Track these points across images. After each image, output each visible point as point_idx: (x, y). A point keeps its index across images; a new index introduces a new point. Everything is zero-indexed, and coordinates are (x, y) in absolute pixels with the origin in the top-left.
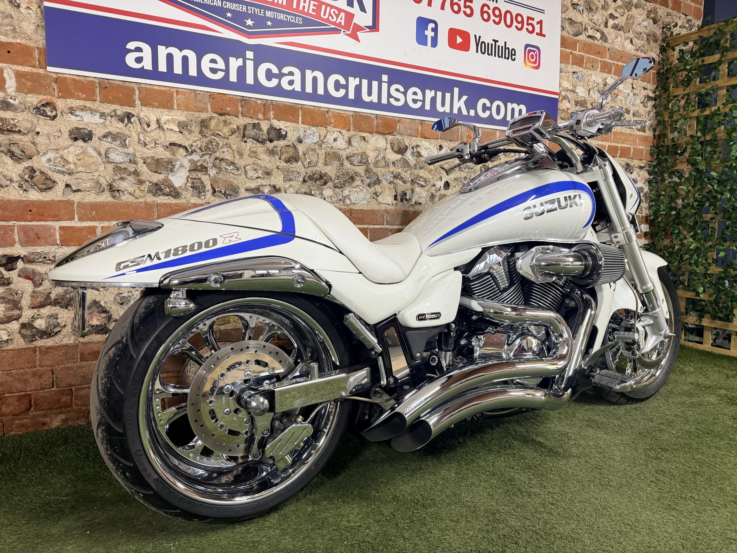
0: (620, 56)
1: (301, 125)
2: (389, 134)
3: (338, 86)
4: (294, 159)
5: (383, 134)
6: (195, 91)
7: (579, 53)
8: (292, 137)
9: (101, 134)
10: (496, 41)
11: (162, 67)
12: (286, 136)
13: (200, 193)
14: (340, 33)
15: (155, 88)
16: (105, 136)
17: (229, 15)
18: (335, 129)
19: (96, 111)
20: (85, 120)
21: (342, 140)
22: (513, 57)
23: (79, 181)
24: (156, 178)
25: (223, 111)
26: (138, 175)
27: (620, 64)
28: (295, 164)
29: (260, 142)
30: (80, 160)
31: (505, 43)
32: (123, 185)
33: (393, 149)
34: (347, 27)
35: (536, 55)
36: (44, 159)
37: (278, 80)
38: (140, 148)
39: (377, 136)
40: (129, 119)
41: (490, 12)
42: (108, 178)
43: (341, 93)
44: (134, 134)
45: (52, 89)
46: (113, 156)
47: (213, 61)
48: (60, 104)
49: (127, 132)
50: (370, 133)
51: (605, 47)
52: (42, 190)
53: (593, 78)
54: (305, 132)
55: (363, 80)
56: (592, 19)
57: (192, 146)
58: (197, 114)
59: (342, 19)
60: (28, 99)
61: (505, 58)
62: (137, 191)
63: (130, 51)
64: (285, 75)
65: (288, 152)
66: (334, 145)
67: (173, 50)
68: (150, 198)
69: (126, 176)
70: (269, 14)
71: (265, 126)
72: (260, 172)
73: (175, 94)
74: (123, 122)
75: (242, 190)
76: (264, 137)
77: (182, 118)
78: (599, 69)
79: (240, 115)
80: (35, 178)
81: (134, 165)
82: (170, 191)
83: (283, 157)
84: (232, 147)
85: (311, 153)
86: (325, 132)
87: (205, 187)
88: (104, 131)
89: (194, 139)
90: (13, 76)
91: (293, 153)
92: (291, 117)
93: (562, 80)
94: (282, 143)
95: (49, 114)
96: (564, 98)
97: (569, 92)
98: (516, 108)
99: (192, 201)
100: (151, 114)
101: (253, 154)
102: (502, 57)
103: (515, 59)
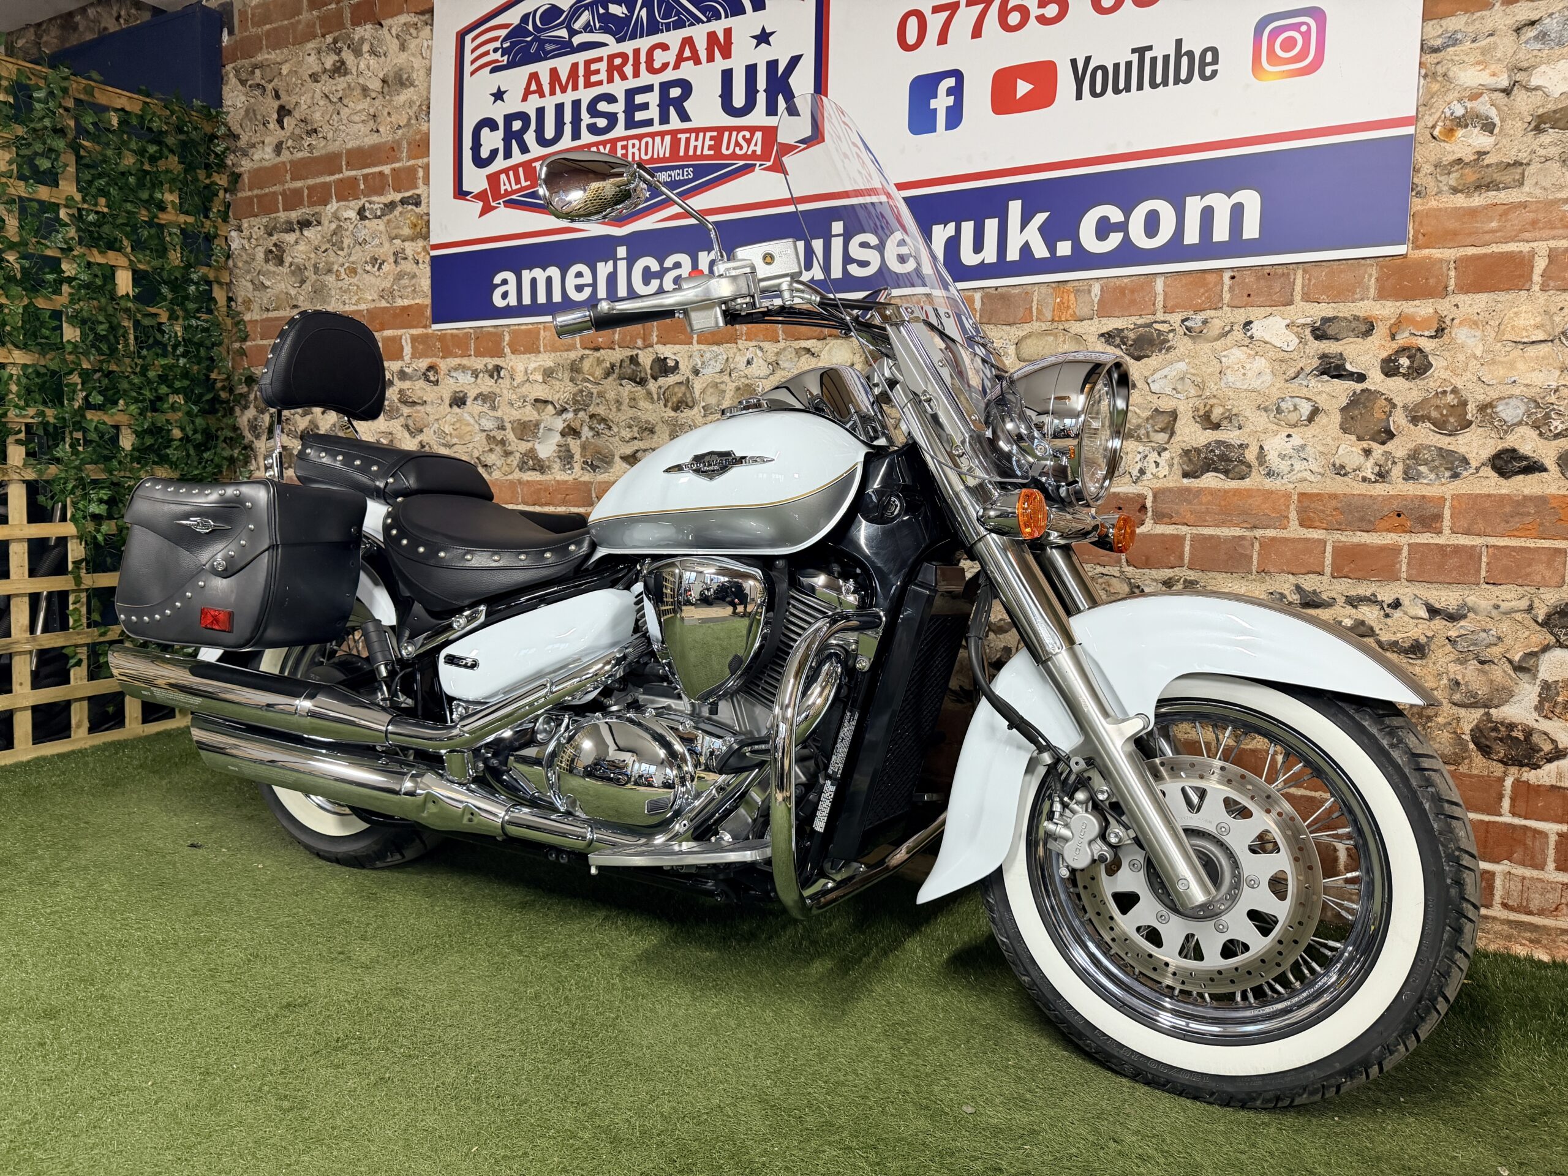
1: (696, 347)
4: (687, 402)
8: (685, 369)
9: (473, 397)
10: (1141, 51)
11: (527, 298)
12: (675, 368)
13: (566, 465)
14: (753, 171)
15: (523, 327)
16: (476, 399)
18: (751, 344)
19: (469, 368)
20: (461, 381)
21: (761, 361)
22: (1208, 71)
24: (524, 447)
25: (593, 346)
26: (504, 445)
28: (688, 411)
29: (639, 383)
30: (455, 430)
32: (490, 458)
34: (765, 156)
35: (1306, 36)
36: (432, 431)
38: (508, 410)
39: (833, 343)
40: (499, 373)
42: (481, 449)
44: (505, 391)
45: (435, 350)
46: (484, 422)
47: (579, 275)
48: (444, 365)
49: (498, 391)
50: (819, 339)
54: (703, 356)
57: (560, 400)
58: (565, 355)
59: (757, 145)
60: (419, 365)
62: (504, 465)
63: (498, 286)
64: (669, 269)
65: (676, 394)
66: (749, 371)
67: (537, 273)
68: (517, 475)
69: (494, 446)
71: (646, 358)
72: (635, 429)
73: (542, 331)
74: (493, 378)
75: (617, 459)
76: (643, 375)
77: (549, 363)
79: (618, 344)
81: (503, 432)
82: (533, 464)
83: (670, 404)
84: (607, 396)
85: (711, 390)
86: (735, 350)
87: (572, 457)
88: (477, 391)
89: (562, 390)
90: (409, 341)
91: (684, 394)
92: (682, 337)
93: (1455, 69)
94: (672, 379)
95: (432, 378)
96: (1461, 122)
97: (1485, 97)
98: (1221, 203)
99: (558, 478)
100: (518, 364)
101: (633, 402)
102: (1165, 83)
103: (1214, 73)
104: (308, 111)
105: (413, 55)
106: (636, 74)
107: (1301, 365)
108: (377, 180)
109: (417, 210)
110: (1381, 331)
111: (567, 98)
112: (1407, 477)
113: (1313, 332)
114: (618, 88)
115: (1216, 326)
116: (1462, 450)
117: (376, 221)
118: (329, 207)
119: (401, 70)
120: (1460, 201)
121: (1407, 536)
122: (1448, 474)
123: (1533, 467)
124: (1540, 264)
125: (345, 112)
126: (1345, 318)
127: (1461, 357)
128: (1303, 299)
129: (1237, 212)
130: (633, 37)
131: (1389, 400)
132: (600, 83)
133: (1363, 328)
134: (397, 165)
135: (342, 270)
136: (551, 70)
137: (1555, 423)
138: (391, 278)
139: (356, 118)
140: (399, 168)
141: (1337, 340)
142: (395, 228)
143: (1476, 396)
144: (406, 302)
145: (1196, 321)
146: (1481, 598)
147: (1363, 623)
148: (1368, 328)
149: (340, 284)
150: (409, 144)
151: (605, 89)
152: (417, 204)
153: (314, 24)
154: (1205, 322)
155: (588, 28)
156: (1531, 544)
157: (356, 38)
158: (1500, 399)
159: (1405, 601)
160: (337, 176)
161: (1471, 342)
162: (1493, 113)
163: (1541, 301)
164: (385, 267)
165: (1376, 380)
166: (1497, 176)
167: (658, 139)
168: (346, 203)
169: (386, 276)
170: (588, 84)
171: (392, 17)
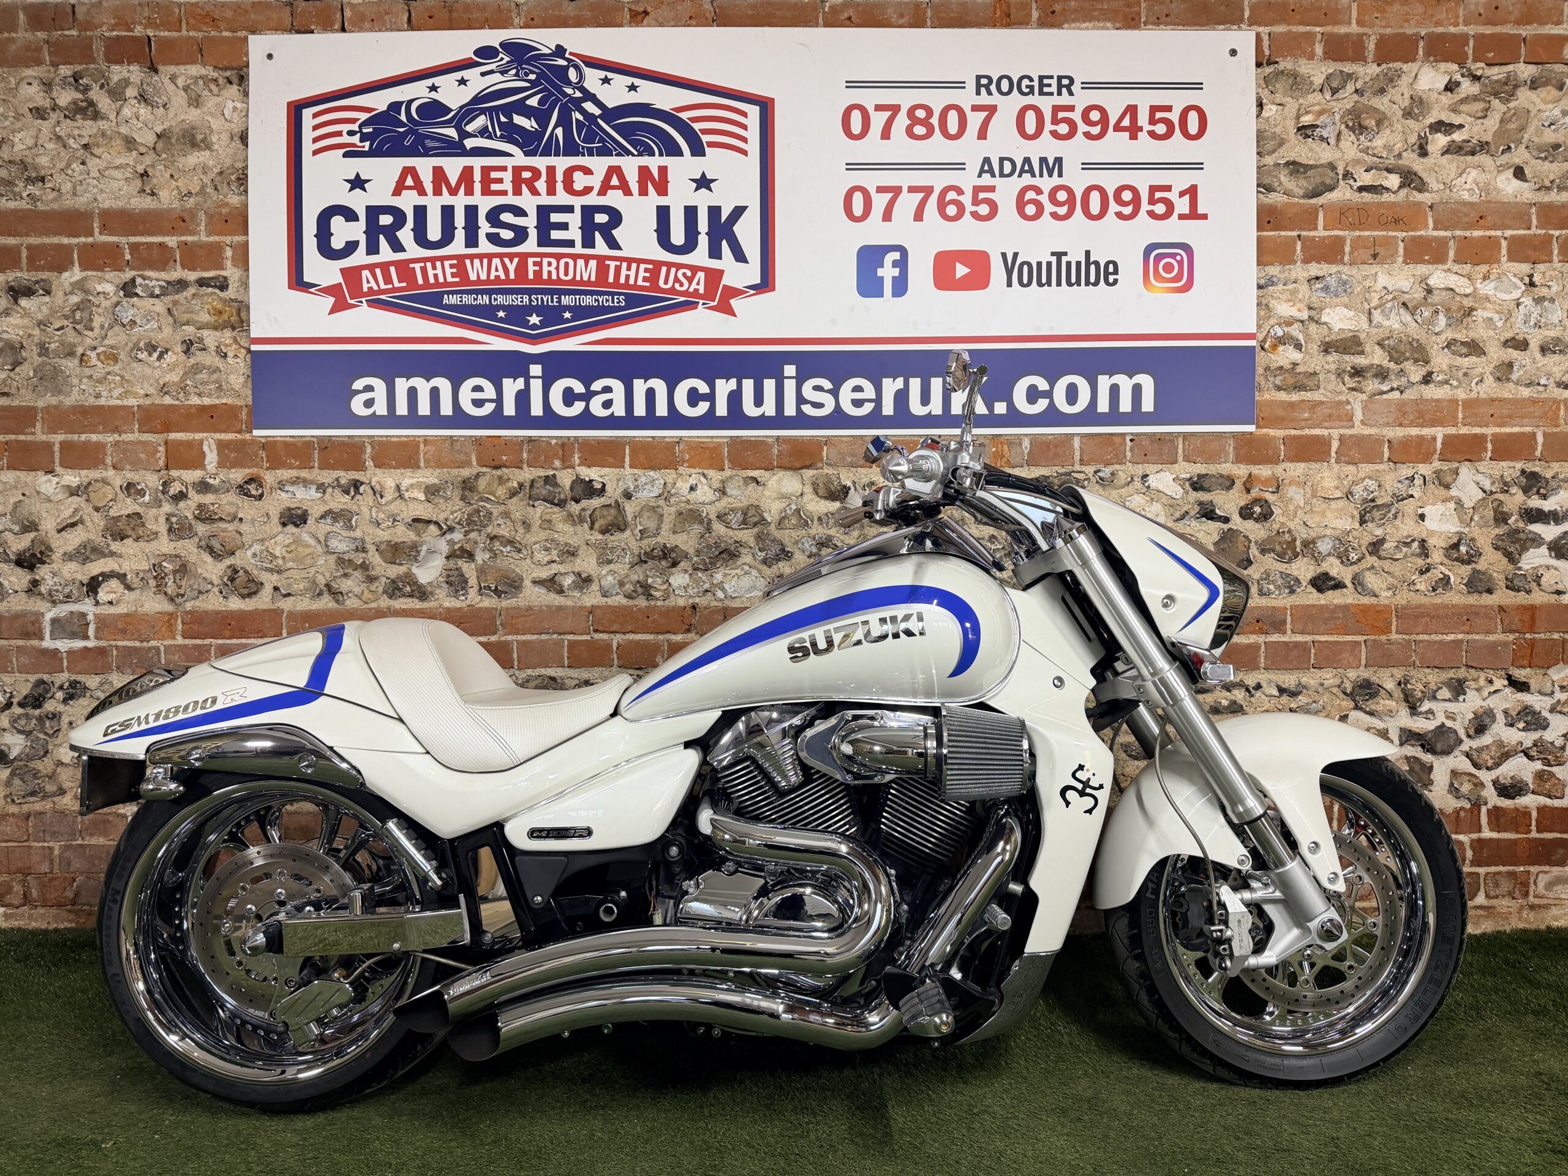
0: (1474, 216)
1: (628, 470)
2: (807, 467)
3: (694, 397)
4: (618, 525)
5: (795, 469)
6: (451, 437)
7: (1327, 233)
8: (614, 492)
9: (318, 515)
10: (1059, 255)
11: (402, 409)
12: (602, 491)
13: (457, 591)
14: (696, 308)
15: (394, 439)
16: (322, 517)
17: (501, 314)
18: (693, 471)
19: (312, 482)
20: (298, 496)
21: (706, 488)
22: (1111, 278)
23: (289, 581)
24: (394, 571)
25: (496, 463)
26: (368, 570)
27: (1477, 233)
28: (618, 536)
29: (556, 505)
30: (290, 552)
31: (1088, 253)
32: (346, 585)
33: (817, 493)
34: (709, 295)
35: (1181, 263)
36: (249, 553)
37: (584, 404)
38: (371, 530)
39: (781, 474)
40: (357, 489)
41: (1044, 199)
42: (328, 575)
43: (703, 407)
44: (365, 510)
45: (259, 459)
46: (334, 544)
47: (478, 389)
48: (270, 478)
49: (355, 508)
50: (766, 469)
51: (1418, 204)
52: (243, 597)
53: (1383, 280)
54: (636, 480)
55: (744, 381)
56: (1368, 148)
57: (446, 520)
58: (455, 472)
59: (699, 283)
60: (232, 476)
61: (1088, 283)
62: (366, 592)
63: (358, 392)
64: (596, 393)
65: (604, 517)
66: (692, 497)
67: (417, 382)
68: (385, 603)
69: (350, 571)
70: (566, 300)
71: (565, 479)
72: (555, 552)
73: (422, 446)
74: (348, 494)
75: (527, 583)
76: (562, 496)
77: (433, 480)
78: (1400, 259)
79: (525, 466)
80: (238, 581)
81: (363, 555)
82: (412, 591)
83: (596, 526)
84: (513, 516)
85: (648, 514)
86: (675, 476)
87: (466, 582)
88: (323, 509)
89: (451, 509)
90: (214, 447)
91: (615, 517)
92: (611, 460)
93: (1273, 302)
94: (596, 502)
95: (254, 492)
96: (1281, 341)
97: (1296, 326)
98: (1125, 383)
99: (447, 604)
100: (387, 479)
101: (547, 524)
102: (1078, 283)
103: (1116, 281)
104: (27, 153)
105: (211, 114)
106: (551, 191)
107: (1185, 509)
108: (155, 252)
109: (222, 294)
110: (1239, 485)
111: (460, 202)
112: (1261, 593)
113: (1191, 485)
114: (528, 202)
115: (1123, 477)
116: (1295, 573)
117: (152, 301)
118: (66, 275)
119: (193, 128)
120: (1283, 396)
121: (1263, 636)
122: (1287, 591)
123: (1339, 585)
124: (1335, 445)
125: (92, 162)
126: (1213, 476)
127: (1292, 507)
128: (1184, 460)
129: (1137, 390)
130: (546, 153)
131: (1246, 537)
132: (504, 193)
133: (1228, 483)
134: (189, 239)
135: (93, 355)
136: (434, 168)
137: (1352, 555)
138: (180, 372)
139: (117, 174)
140: (194, 244)
141: (1210, 491)
142: (186, 312)
143: (1302, 534)
144: (207, 401)
145: (1106, 472)
146: (1310, 678)
147: (1235, 702)
148: (1229, 483)
149: (87, 371)
150: (210, 217)
151: (510, 200)
152: (223, 286)
153: (39, 50)
154: (1113, 474)
155: (483, 132)
156: (1341, 639)
157: (115, 78)
158: (1320, 537)
159: (1264, 684)
160: (83, 239)
161: (1297, 497)
162: (1301, 337)
163: (1336, 470)
164: (169, 358)
165: (1237, 522)
166: (1305, 381)
167: (581, 262)
168: (99, 274)
169: (172, 368)
170: (486, 191)
171: (178, 64)
